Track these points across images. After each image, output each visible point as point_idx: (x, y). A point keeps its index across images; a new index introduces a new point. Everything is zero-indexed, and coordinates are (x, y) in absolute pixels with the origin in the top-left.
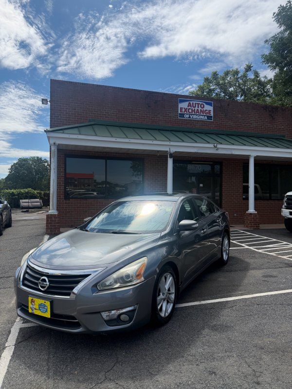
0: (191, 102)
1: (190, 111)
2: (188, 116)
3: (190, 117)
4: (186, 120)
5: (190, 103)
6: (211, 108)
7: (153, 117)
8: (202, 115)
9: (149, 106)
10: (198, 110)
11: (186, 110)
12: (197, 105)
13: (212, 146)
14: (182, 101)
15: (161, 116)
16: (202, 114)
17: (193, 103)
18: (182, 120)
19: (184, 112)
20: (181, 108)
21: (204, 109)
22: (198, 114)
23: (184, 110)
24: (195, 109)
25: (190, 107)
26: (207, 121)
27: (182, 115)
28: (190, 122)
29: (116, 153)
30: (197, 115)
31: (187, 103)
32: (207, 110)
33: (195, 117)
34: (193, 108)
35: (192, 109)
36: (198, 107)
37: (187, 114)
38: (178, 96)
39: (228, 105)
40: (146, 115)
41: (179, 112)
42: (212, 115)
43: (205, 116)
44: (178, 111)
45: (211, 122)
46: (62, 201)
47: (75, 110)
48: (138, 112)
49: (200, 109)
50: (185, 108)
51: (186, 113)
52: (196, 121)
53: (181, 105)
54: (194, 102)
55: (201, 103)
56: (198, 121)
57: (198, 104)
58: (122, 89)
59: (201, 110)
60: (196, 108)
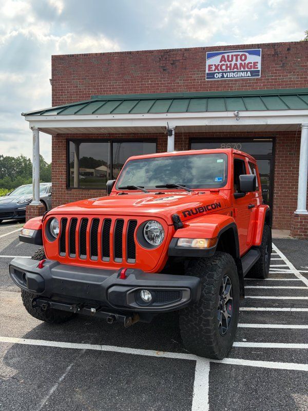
0: (226, 55)
1: (224, 67)
2: (220, 75)
3: (223, 77)
4: (218, 81)
5: (223, 57)
6: (258, 59)
7: (169, 83)
8: (242, 72)
9: (164, 70)
10: (236, 64)
11: (216, 67)
12: (234, 57)
13: (231, 114)
14: (210, 56)
15: (180, 80)
16: (242, 69)
17: (228, 56)
18: (212, 81)
19: (215, 70)
20: (209, 66)
21: (247, 62)
22: (235, 70)
23: (214, 68)
24: (231, 65)
25: (223, 63)
26: (250, 79)
27: (211, 75)
28: (224, 83)
29: (122, 134)
30: (234, 72)
31: (219, 57)
32: (251, 63)
33: (231, 75)
34: (229, 63)
35: (227, 64)
36: (237, 61)
37: (218, 73)
38: (204, 50)
39: (289, 49)
40: (160, 81)
41: (207, 71)
42: (260, 69)
43: (247, 72)
44: (205, 71)
45: (257, 79)
46: (64, 191)
47: (77, 87)
48: (150, 79)
49: (239, 61)
50: (215, 65)
51: (216, 71)
52: (232, 81)
53: (209, 62)
54: (230, 54)
55: (241, 54)
56: (236, 80)
57: (237, 56)
58: (130, 53)
59: (241, 64)
60: (233, 63)
